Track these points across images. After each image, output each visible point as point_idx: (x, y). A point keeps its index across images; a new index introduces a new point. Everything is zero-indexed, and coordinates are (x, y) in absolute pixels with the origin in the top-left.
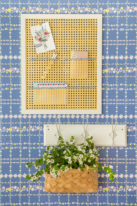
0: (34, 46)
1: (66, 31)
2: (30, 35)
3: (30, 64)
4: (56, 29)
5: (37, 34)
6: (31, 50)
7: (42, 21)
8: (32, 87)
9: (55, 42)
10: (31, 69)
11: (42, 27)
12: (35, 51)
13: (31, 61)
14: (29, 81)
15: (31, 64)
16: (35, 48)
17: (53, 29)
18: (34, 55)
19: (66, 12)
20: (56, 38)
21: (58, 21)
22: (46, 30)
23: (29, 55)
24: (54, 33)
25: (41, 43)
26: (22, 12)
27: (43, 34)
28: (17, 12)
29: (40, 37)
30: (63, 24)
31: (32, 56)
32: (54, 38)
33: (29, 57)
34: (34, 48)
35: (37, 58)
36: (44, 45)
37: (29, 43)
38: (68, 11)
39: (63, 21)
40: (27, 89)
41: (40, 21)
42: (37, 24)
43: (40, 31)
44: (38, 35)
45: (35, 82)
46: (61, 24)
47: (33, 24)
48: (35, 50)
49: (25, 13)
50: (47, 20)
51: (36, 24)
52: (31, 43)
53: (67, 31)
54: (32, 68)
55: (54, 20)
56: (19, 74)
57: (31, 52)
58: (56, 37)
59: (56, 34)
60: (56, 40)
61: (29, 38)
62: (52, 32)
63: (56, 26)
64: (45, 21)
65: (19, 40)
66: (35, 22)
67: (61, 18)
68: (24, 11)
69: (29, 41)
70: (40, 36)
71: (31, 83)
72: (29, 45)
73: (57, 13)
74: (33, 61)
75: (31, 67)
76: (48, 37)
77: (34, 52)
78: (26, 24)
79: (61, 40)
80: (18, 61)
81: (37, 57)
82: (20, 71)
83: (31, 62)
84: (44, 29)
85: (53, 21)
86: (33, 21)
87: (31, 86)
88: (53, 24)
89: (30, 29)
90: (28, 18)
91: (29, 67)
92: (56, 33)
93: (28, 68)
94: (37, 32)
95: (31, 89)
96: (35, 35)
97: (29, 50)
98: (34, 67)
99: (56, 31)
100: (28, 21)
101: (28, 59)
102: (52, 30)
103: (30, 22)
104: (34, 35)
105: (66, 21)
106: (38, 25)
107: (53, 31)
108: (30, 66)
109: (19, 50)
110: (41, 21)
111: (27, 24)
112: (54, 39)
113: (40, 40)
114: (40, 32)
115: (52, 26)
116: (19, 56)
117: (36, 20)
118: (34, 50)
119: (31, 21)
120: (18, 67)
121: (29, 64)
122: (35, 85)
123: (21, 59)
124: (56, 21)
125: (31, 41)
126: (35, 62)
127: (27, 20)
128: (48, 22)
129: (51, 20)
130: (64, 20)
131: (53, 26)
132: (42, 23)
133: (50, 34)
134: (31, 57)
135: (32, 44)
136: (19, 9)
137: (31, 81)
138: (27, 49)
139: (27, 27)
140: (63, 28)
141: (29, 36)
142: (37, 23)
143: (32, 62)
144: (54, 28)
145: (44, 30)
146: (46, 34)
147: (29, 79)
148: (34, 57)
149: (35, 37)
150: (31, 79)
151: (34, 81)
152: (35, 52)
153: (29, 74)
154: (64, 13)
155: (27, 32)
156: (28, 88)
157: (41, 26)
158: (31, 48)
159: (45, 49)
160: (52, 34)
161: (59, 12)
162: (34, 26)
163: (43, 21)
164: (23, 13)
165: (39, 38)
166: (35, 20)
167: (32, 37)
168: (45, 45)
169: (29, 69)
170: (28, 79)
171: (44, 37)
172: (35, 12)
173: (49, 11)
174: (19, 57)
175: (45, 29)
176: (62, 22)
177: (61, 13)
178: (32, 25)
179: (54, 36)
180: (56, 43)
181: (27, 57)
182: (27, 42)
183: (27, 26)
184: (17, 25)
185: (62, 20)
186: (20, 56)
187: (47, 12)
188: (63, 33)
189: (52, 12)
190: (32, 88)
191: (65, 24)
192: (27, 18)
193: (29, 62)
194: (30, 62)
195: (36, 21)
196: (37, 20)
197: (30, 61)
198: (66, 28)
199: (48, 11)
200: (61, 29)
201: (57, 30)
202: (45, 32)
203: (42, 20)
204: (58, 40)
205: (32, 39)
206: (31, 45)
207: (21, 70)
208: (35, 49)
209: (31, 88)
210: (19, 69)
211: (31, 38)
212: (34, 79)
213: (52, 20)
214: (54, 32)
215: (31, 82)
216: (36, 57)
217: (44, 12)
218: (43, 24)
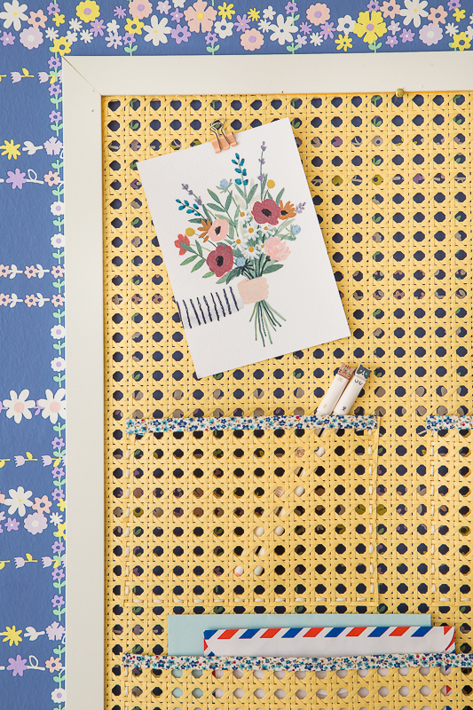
0: (167, 310)
1: (429, 189)
2: (137, 223)
3: (138, 464)
4: (348, 170)
5: (192, 216)
6: (148, 347)
7: (236, 115)
8: (158, 650)
9: (338, 276)
10: (148, 502)
11: (239, 161)
12: (178, 356)
13: (147, 435)
14: (127, 600)
15: (149, 463)
16: (177, 327)
17: (327, 170)
18: (167, 386)
19: (430, 35)
20: (348, 248)
21: (367, 111)
22: (272, 184)
23: (127, 386)
24: (330, 209)
25: (224, 285)
26: (72, 38)
27: (241, 220)
28: (31, 39)
29: (223, 239)
30: (408, 131)
31: (158, 395)
32: (338, 247)
33: (127, 406)
34: (168, 327)
35: (199, 414)
36: (248, 308)
37: (127, 289)
38: (451, 29)
39: (408, 110)
40: (117, 671)
41: (217, 115)
42: (196, 134)
43: (217, 192)
44: (207, 223)
45: (178, 610)
46: (388, 130)
47: (166, 135)
48: (178, 346)
49: (98, 48)
50: (276, 104)
51: (186, 133)
52: (147, 289)
53: (439, 188)
54: (158, 493)
55: (337, 102)
56: (47, 542)
57: (148, 366)
58: (348, 238)
59: (347, 219)
60: (348, 267)
61: (126, 251)
62: (317, 200)
63: (347, 152)
64: (256, 114)
65: (50, 263)
66: (176, 125)
67: (388, 87)
68: (87, 37)
69: (127, 271)
70: (218, 230)
71: (149, 620)
72: (127, 309)
73: (359, 46)
74: (159, 436)
75: (148, 483)
76: (288, 242)
77: (168, 366)
78: (109, 141)
79: (389, 266)
80: (43, 435)
81: (198, 404)
82: (56, 519)
83: (149, 444)
84: (253, 176)
85: (327, 112)
86: (166, 115)
87: (148, 641)
88: (327, 131)
89: (142, 174)
90: (122, 89)
91: (128, 483)
92: (348, 209)
93: (118, 493)
94: (192, 202)
95: (146, 671)
96: (182, 223)
97: (127, 347)
98: (168, 483)
99: (347, 191)
100: (124, 115)
101: (124, 421)
102: (317, 181)
103: (135, 124)
104: (169, 223)
105: (429, 110)
106: (207, 148)
107: (328, 191)
108: (139, 473)
109: (49, 349)
110: (227, 113)
111: (113, 136)
112: (337, 257)
113: (220, 261)
114: (223, 198)
115: (317, 154)
116: (49, 392)
117: (185, 104)
118: (167, 346)
119: (146, 115)
120: (43, 482)
121: (128, 464)
122: (182, 636)
123: (61, 421)
124: (347, 111)
125: (146, 270)
126: (178, 444)
127: (114, 105)
128: (285, 123)
129: (306, 102)
130: (418, 100)
131: (327, 152)
132: (236, 125)
133: (298, 220)
134: (148, 405)
135: (157, 299)
136: (44, 19)
137: (148, 600)
138: (117, 338)
139: (115, 166)
140: (408, 169)
141: (126, 232)
142: (196, 125)
143: (159, 444)
144: (337, 170)
145: (249, 188)
146: (267, 213)
147: (127, 581)
148: (166, 405)
149: (182, 243)
150: (148, 581)
151: (168, 600)
152: (178, 366)
153: (128, 542)
154: (418, 46)
155: (116, 204)
156: (117, 660)
157: (229, 153)
158: (148, 327)
159: (262, 332)
160: (320, 219)
161: (370, 39)
162: (168, 156)
163: (246, 114)
164: (79, 49)
165: (209, 248)
166: (176, 105)
167: (155, 242)
168: (262, 305)
169: (127, 503)
170: (119, 580)
171: (252, 243)
172: (179, 41)
173: (295, 29)
174: (51, 406)
175: (263, 178)
176: (398, 121)
177: (392, 41)
178: (156, 145)
179: (337, 228)
180: (351, 285)
181: (116, 405)
182: (117, 281)
183: (113, 156)
184: (31, 148)
185: (397, 101)
186: (61, 392)
187: (273, 38)
188: (409, 208)
189: (316, 40)
190: (154, 659)
191: (429, 130)
192: (115, 92)
193: (128, 444)
194: (138, 445)
195: (186, 114)
196: (196, 105)
197: (139, 437)
198: (428, 168)
199: (284, 30)
200: (388, 170)
201: (357, 181)
202: (257, 197)
203: (236, 105)
204: (368, 266)
205: (157, 260)
206: (148, 309)
207: (62, 505)
208: (178, 337)
209: (143, 666)
210: (45, 499)
211: (147, 252)
212: (168, 581)
213: (316, 102)
214: (337, 200)
215: (148, 611)
216: (189, 405)
217: (253, 39)
218: (247, 136)
